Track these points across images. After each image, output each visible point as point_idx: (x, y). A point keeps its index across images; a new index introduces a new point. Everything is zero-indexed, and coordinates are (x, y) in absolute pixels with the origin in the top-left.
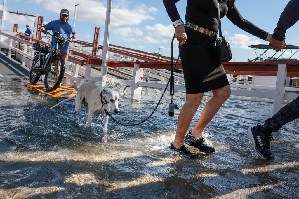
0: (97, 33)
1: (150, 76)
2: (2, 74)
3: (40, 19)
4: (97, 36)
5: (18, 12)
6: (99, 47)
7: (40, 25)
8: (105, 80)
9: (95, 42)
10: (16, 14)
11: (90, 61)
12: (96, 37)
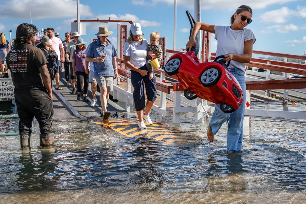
0: (206, 37)
1: (289, 94)
2: (79, 112)
3: (123, 29)
4: (207, 41)
5: (99, 19)
6: (211, 57)
7: (124, 37)
8: (200, 110)
9: (205, 50)
10: (96, 22)
11: (177, 87)
12: (205, 43)
